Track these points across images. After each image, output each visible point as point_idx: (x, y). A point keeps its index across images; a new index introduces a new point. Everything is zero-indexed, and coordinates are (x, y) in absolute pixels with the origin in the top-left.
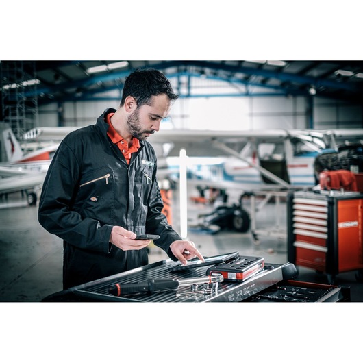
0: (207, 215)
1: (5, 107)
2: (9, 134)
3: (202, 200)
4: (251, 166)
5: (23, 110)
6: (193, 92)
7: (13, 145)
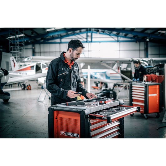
0: (98, 93)
1: (11, 47)
2: (13, 59)
3: (97, 88)
4: (117, 73)
5: (19, 48)
6: (93, 40)
7: (14, 63)
